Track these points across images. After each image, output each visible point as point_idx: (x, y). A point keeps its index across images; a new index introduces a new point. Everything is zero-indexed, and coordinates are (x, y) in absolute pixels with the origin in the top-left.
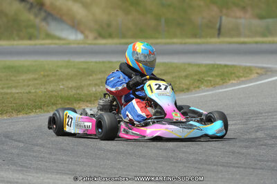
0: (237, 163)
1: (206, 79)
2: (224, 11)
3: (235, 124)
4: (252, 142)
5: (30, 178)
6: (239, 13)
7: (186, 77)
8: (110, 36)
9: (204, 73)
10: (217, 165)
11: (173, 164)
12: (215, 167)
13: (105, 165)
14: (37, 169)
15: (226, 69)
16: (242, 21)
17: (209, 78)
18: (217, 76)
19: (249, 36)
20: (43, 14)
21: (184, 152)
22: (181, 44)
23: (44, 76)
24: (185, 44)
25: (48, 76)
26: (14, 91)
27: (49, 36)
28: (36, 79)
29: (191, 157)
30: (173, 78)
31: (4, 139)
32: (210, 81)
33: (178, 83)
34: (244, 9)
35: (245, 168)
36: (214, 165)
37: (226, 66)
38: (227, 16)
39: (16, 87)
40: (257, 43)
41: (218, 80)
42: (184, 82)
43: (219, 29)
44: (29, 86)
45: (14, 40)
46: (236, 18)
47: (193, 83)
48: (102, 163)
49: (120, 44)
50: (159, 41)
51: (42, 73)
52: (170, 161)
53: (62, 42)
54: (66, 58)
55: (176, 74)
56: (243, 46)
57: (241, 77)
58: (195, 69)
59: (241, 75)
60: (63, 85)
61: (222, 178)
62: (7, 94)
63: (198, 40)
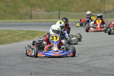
1: (26, 36)
2: (33, 9)
6: (39, 9)
7: (18, 36)
9: (25, 34)
15: (34, 33)
16: (40, 13)
17: (27, 36)
18: (30, 35)
19: (43, 19)
21: (17, 67)
22: (15, 22)
24: (17, 22)
30: (12, 36)
32: (28, 37)
33: (14, 38)
34: (40, 8)
37: (34, 31)
40: (46, 22)
41: (31, 37)
42: (17, 38)
43: (31, 16)
46: (37, 11)
47: (21, 38)
50: (6, 21)
52: (12, 71)
55: (13, 35)
56: (41, 23)
58: (21, 33)
59: (40, 35)
63: (22, 21)
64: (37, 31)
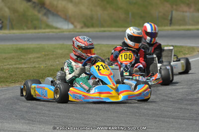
0: (184, 116)
2: (174, 7)
3: (182, 88)
4: (195, 101)
5: (35, 128)
6: (186, 9)
8: (93, 26)
10: (169, 118)
11: (137, 117)
12: (168, 119)
13: (89, 118)
14: (40, 122)
16: (187, 14)
20: (45, 11)
21: (145, 109)
23: (45, 55)
25: (48, 55)
26: (23, 66)
27: (48, 26)
28: (39, 57)
29: (151, 112)
31: (16, 101)
34: (189, 5)
35: (190, 120)
36: (167, 118)
38: (177, 10)
39: (24, 63)
40: (198, 29)
43: (171, 20)
44: (34, 62)
45: (24, 29)
46: (183, 12)
48: (86, 117)
49: (100, 31)
51: (44, 53)
53: (58, 31)
54: (61, 42)
56: (189, 32)
57: (187, 54)
60: (58, 61)
61: (173, 127)
62: (18, 68)
64: (182, 47)
